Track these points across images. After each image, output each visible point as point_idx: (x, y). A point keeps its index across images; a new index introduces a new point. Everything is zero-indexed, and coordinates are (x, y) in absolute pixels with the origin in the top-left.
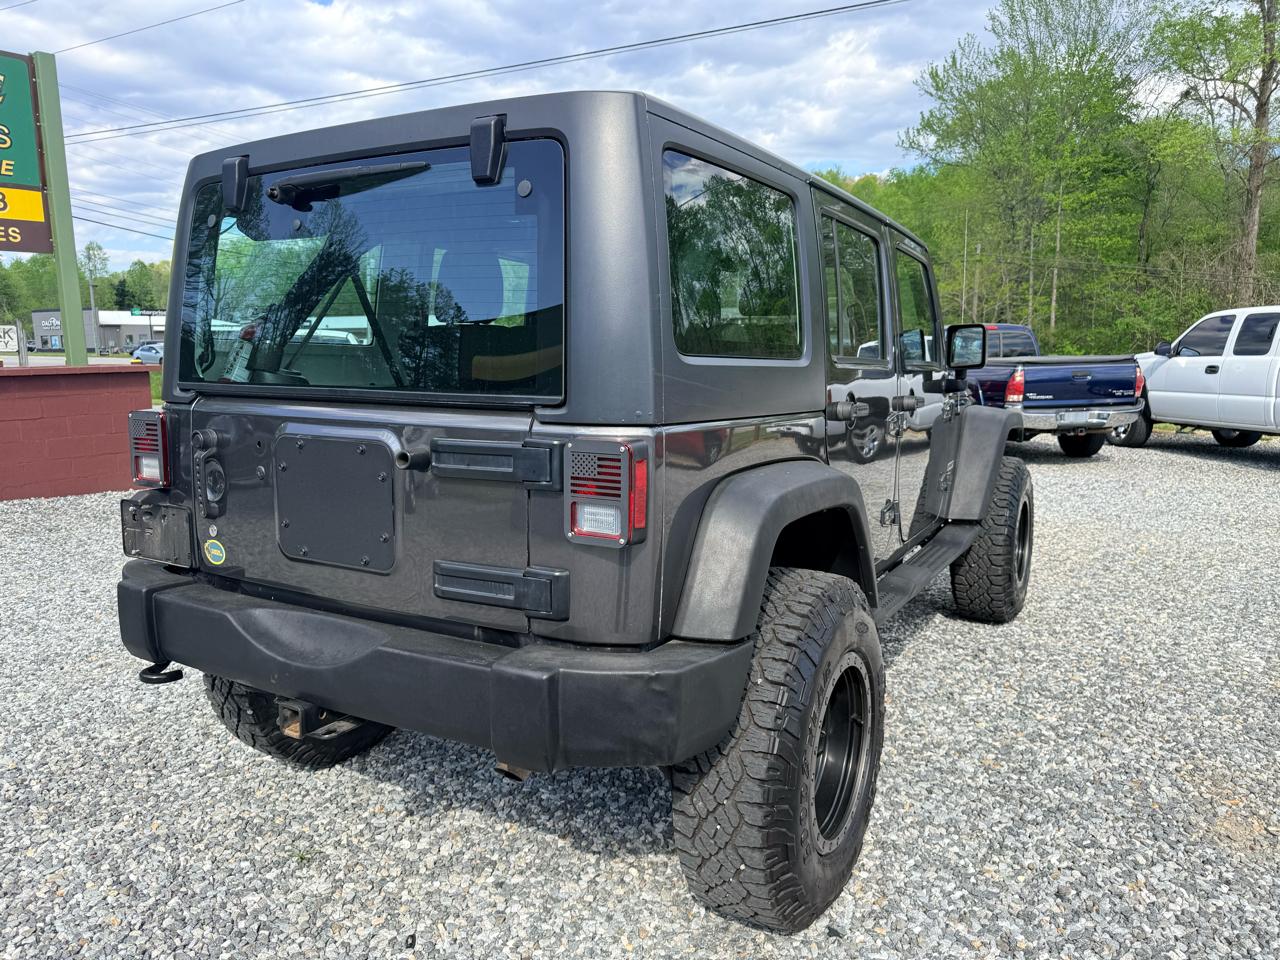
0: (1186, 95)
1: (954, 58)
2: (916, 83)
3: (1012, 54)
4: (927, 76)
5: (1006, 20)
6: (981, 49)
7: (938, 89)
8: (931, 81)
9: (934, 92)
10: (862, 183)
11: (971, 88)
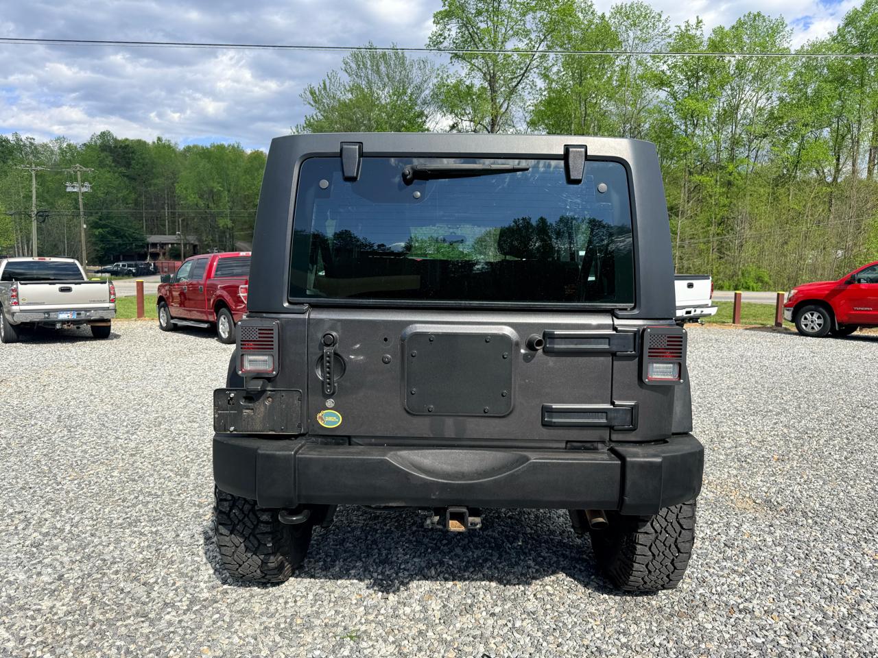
0: (453, 127)
1: (324, 84)
2: (301, 96)
3: (358, 87)
4: (308, 93)
5: (354, 66)
6: (341, 81)
7: (315, 102)
8: (310, 96)
9: (314, 104)
10: (253, 155)
11: (336, 104)
